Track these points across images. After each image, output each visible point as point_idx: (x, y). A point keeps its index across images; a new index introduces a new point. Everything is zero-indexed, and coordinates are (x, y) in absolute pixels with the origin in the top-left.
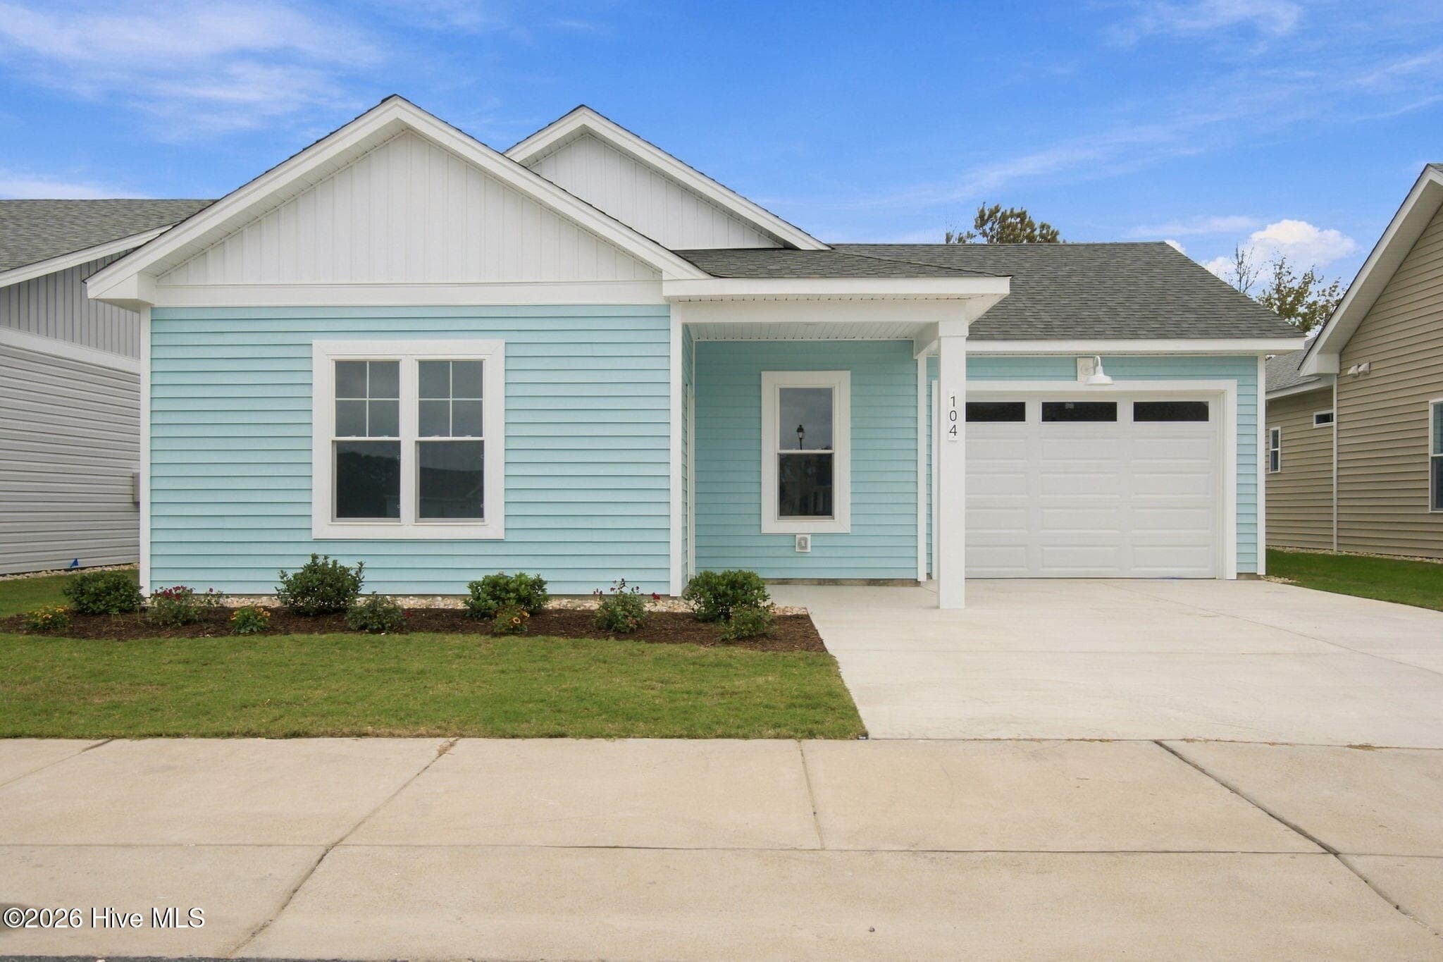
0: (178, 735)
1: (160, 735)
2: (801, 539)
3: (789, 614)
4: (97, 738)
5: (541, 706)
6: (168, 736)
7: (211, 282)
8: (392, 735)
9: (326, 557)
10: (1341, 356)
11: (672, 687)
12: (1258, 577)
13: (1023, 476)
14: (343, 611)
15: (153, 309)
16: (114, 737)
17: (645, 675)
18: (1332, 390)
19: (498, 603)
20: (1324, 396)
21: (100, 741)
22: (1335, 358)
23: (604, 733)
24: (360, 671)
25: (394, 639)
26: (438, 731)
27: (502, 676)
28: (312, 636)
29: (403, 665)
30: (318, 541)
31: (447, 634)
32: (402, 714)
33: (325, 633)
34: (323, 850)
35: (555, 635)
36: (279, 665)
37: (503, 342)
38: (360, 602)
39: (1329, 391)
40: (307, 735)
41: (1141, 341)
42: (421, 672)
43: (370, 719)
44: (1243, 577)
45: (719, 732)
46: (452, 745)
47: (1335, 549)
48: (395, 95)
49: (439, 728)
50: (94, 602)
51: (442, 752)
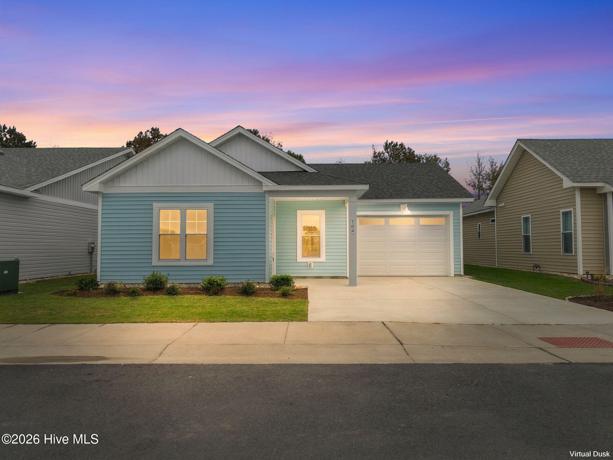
0: (123, 323)
1: (119, 323)
2: (310, 264)
3: (302, 288)
4: (101, 323)
5: (221, 314)
6: (121, 323)
7: (121, 185)
8: (181, 322)
9: (157, 272)
10: (497, 200)
11: (259, 309)
12: (461, 276)
13: (384, 242)
14: (163, 289)
15: (103, 194)
16: (106, 323)
17: (252, 306)
18: (495, 211)
19: (211, 286)
20: (491, 213)
21: (103, 324)
22: (494, 201)
23: (238, 321)
24: (170, 306)
25: (179, 297)
26: (193, 321)
27: (211, 307)
28: (154, 296)
29: (182, 304)
30: (153, 266)
31: (195, 295)
32: (183, 317)
33: (158, 295)
34: (167, 346)
35: (228, 295)
36: (146, 304)
37: (213, 204)
38: (168, 286)
39: (494, 211)
40: (158, 322)
41: (420, 199)
42: (188, 306)
43: (174, 318)
44: (456, 275)
45: (268, 320)
46: (197, 324)
47: (497, 265)
48: (180, 128)
49: (193, 320)
50: (85, 287)
51: (194, 326)
